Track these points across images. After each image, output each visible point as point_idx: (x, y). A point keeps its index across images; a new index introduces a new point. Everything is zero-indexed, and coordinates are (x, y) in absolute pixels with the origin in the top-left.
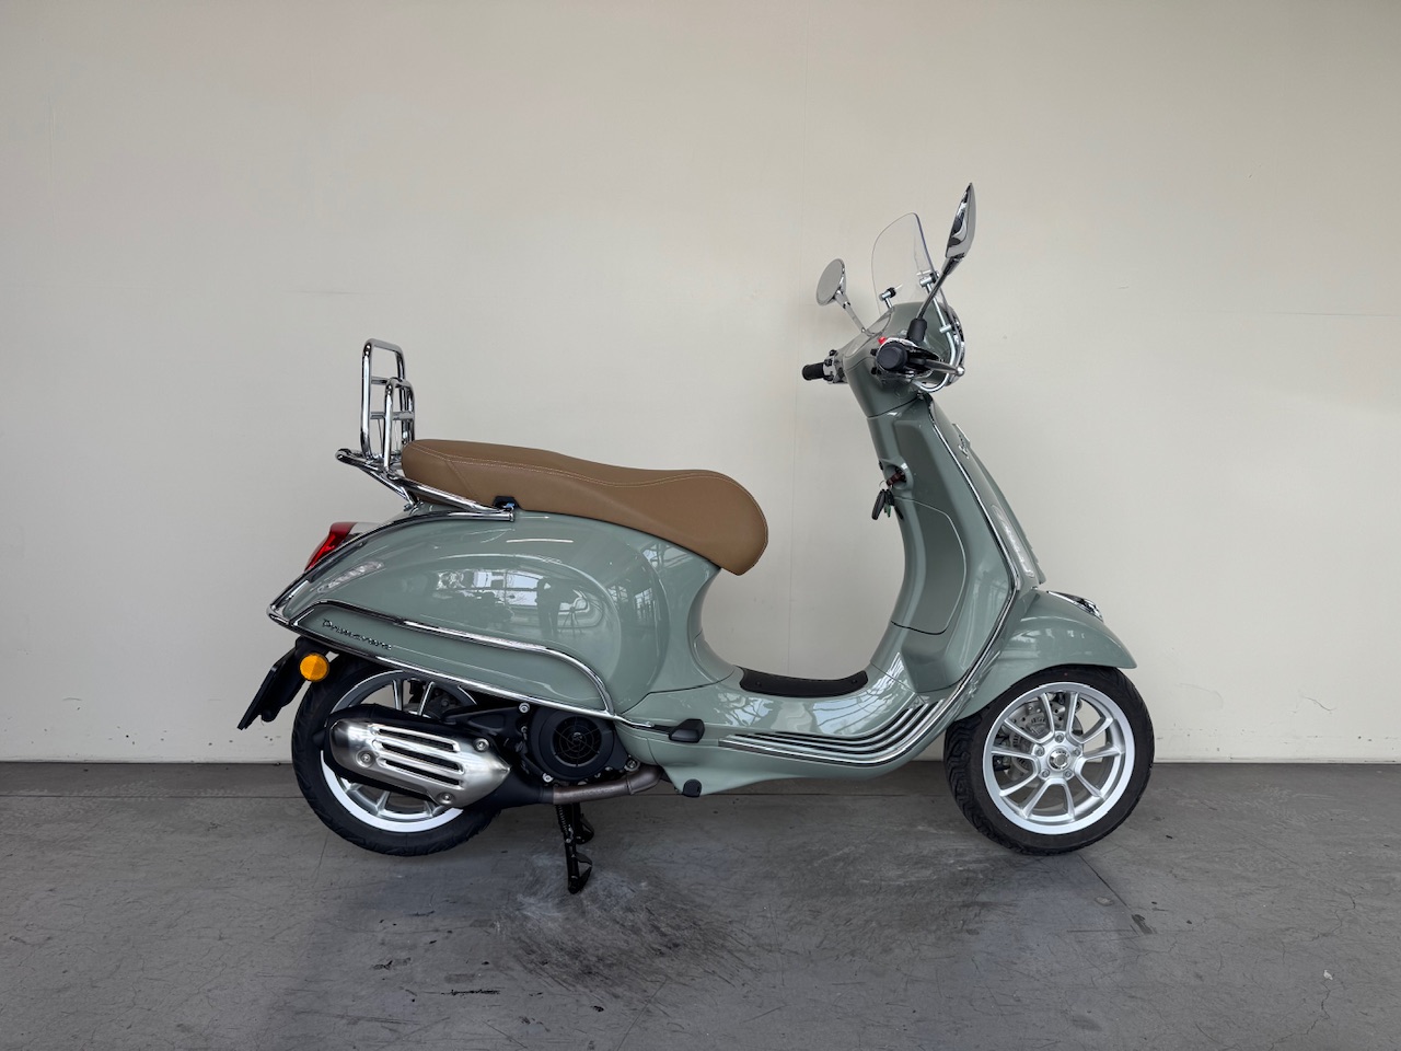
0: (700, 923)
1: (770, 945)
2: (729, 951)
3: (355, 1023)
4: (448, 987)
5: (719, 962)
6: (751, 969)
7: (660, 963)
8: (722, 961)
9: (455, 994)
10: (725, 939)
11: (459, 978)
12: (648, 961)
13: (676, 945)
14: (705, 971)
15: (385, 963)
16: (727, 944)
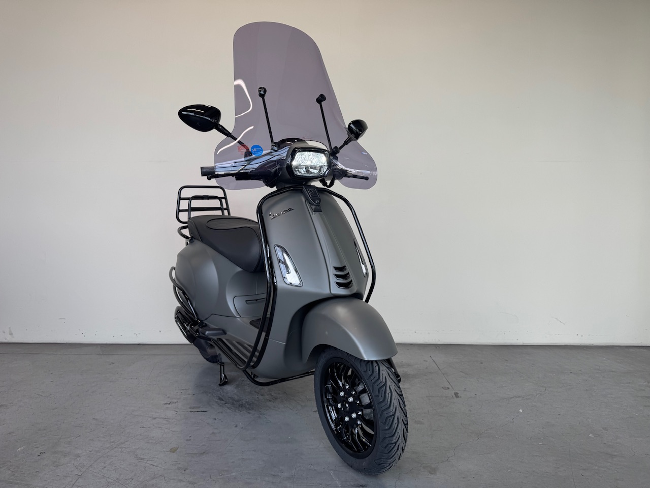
3: (155, 419)
4: (190, 410)
9: (191, 412)
11: (194, 408)
15: (168, 403)
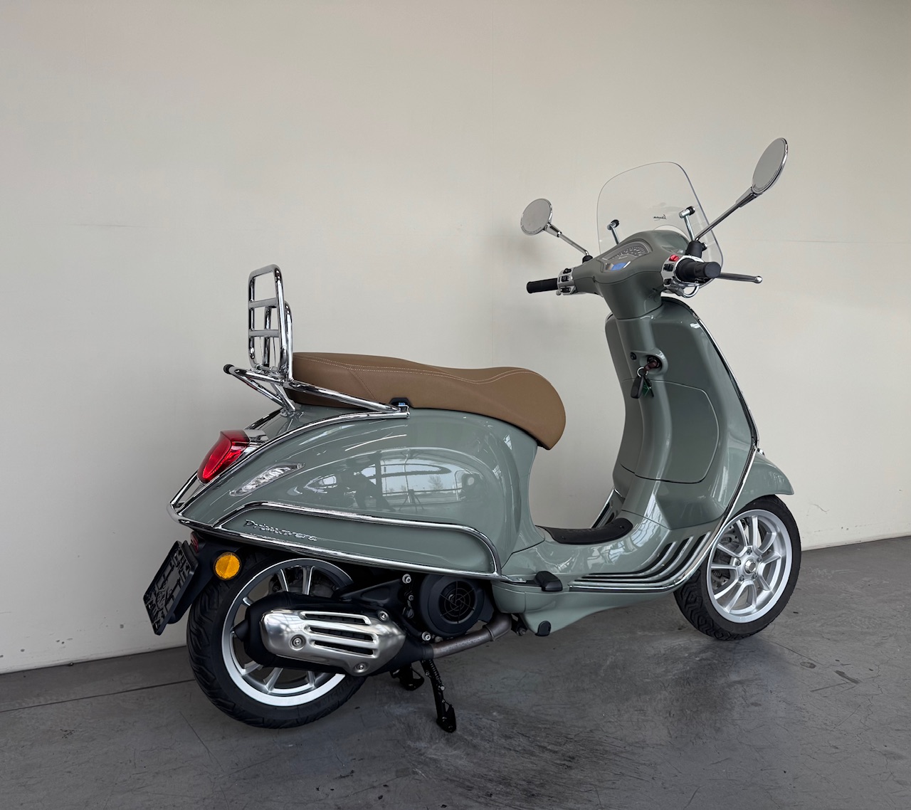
0: (572, 737)
1: (637, 743)
2: (615, 754)
5: (617, 765)
6: (645, 764)
7: (576, 774)
8: (618, 763)
10: (602, 746)
12: (566, 776)
13: (573, 758)
14: (616, 774)
16: (608, 749)
